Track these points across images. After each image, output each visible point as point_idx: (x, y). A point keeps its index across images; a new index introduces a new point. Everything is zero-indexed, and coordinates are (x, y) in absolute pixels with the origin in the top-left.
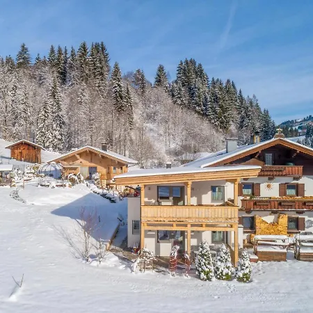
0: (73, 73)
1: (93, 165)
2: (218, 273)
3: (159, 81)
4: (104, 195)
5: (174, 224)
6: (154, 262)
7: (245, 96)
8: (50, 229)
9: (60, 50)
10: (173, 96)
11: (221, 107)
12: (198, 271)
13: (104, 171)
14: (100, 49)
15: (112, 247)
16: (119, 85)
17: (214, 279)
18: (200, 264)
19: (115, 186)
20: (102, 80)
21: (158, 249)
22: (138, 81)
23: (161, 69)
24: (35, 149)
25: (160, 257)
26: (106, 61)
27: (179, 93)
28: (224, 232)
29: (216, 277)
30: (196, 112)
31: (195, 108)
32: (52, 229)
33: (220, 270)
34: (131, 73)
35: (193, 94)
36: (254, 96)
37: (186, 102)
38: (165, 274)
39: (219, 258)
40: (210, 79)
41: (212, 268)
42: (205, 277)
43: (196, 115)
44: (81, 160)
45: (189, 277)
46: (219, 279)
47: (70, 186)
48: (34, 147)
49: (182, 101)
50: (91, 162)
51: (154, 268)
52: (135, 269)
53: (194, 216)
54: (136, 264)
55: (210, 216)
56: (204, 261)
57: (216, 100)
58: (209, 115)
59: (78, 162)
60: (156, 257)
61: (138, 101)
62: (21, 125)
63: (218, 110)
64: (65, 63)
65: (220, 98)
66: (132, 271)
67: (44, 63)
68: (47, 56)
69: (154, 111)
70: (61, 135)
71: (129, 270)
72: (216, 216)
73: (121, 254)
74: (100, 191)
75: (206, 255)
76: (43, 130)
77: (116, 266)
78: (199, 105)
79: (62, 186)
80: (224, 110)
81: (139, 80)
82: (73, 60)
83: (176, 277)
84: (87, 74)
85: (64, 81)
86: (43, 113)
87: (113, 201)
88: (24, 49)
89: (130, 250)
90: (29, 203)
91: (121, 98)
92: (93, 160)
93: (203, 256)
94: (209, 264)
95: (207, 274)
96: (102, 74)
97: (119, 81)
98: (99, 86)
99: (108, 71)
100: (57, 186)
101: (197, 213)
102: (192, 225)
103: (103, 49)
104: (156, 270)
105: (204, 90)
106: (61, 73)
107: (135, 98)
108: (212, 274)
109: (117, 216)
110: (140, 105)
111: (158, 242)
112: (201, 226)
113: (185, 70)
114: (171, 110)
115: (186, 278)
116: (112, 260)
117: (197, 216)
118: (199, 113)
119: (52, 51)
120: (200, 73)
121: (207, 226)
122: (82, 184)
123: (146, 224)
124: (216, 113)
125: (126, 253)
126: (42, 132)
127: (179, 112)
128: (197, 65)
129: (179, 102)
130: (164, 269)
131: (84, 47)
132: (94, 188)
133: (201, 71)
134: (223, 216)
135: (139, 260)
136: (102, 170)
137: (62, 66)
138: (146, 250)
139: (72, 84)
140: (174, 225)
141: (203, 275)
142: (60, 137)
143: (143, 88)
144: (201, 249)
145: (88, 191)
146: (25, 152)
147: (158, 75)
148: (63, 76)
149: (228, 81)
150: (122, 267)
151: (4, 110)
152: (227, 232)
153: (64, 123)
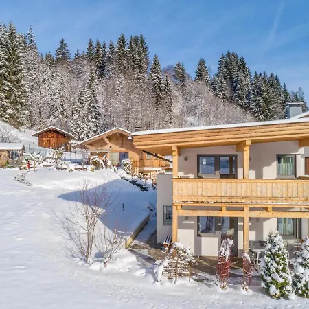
0: (111, 66)
1: (123, 150)
2: (299, 285)
3: (200, 75)
4: (134, 182)
5: (224, 207)
6: (193, 266)
7: (289, 91)
8: (46, 215)
9: (98, 44)
10: (215, 89)
11: (266, 100)
12: (265, 281)
13: (137, 157)
14: (139, 42)
15: (136, 242)
16: (158, 77)
17: (293, 296)
18: (268, 269)
19: (149, 174)
20: (141, 73)
21: (198, 246)
22: (178, 74)
23: (202, 63)
24: (64, 136)
25: (201, 257)
26: (146, 55)
27: (221, 87)
28: (295, 220)
29: (296, 292)
30: (238, 105)
31: (237, 101)
32: (49, 216)
33: (303, 282)
34: (171, 67)
35: (235, 87)
36: (300, 89)
37: (228, 95)
38: (209, 286)
39: (300, 260)
40: (253, 74)
41: (290, 278)
42: (278, 292)
43: (238, 109)
44: (110, 144)
45: (250, 292)
46: (301, 295)
47: (92, 170)
48: (63, 135)
49: (224, 94)
50: (122, 146)
51: (192, 274)
52: (159, 277)
53: (254, 194)
54: (161, 269)
55: (279, 195)
56: (275, 265)
57: (260, 92)
58: (252, 109)
59: (107, 147)
60: (196, 257)
61: (177, 94)
62: (55, 117)
63: (262, 103)
64: (104, 56)
65: (263, 91)
66: (156, 280)
67: (83, 57)
68: (86, 50)
69: (194, 104)
70: (97, 126)
71: (151, 278)
72: (290, 195)
73: (145, 252)
74: (129, 177)
75: (278, 256)
76: (78, 122)
77: (130, 270)
78: (242, 99)
79: (82, 169)
80: (268, 103)
81: (180, 74)
82: (111, 53)
83: (228, 290)
84: (125, 67)
85: (102, 74)
86: (78, 103)
87: (145, 189)
88: (63, 45)
89: (160, 246)
90: (35, 186)
91: (160, 90)
92: (124, 145)
93: (273, 256)
94: (284, 270)
95: (281, 287)
96: (140, 67)
97: (158, 73)
98: (137, 79)
99: (148, 64)
100: (76, 169)
101: (259, 189)
102: (252, 209)
103: (142, 42)
104: (194, 277)
105: (247, 82)
106: (100, 67)
107: (174, 91)
108: (289, 287)
109: (146, 204)
110: (180, 98)
111: (199, 235)
112: (266, 210)
113: (226, 63)
114: (212, 104)
115: (246, 292)
116: (125, 261)
117: (259, 195)
118: (242, 106)
119: (91, 45)
120: (242, 66)
121: (275, 210)
122: (109, 169)
123: (180, 208)
124: (260, 106)
125: (153, 250)
126: (77, 124)
127: (221, 105)
128: (239, 58)
129: (221, 95)
130: (207, 276)
131: (122, 40)
132: (122, 173)
133: (244, 65)
134: (300, 195)
135: (166, 262)
136: (134, 156)
137: (100, 60)
138: (179, 245)
139: (110, 78)
140: (224, 209)
141: (273, 289)
142: (95, 129)
143: (183, 82)
144: (269, 246)
145: (115, 177)
146: (53, 140)
147: (199, 69)
148: (101, 69)
149: (272, 75)
150: (140, 272)
151: (39, 102)
152: (300, 220)
153: (99, 114)
